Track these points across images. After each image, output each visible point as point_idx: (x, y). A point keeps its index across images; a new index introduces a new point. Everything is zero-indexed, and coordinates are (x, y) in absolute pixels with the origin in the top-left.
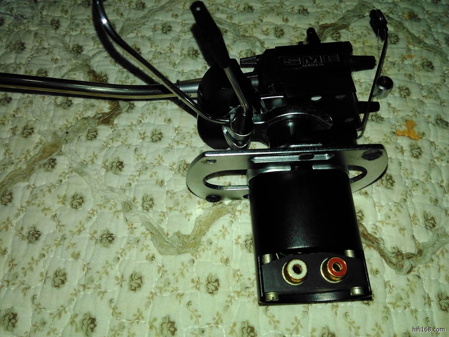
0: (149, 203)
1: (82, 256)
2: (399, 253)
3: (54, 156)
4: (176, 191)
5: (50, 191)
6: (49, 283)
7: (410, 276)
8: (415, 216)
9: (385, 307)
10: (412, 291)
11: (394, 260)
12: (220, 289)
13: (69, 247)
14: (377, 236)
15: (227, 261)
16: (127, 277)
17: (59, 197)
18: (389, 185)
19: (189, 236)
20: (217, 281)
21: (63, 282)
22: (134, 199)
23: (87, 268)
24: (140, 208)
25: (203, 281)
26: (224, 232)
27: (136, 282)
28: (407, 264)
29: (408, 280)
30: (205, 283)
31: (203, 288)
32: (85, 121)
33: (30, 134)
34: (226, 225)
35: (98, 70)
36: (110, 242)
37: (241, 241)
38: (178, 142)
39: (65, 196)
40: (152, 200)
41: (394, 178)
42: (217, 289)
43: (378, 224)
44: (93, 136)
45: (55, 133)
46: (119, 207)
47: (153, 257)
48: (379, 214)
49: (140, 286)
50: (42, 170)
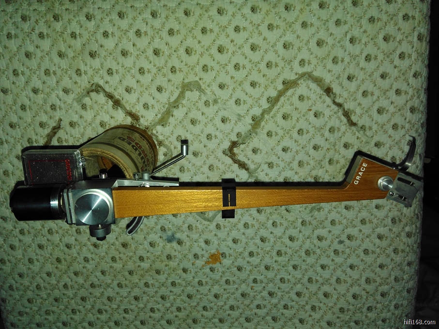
0: (207, 103)
1: (230, 78)
2: (97, 92)
3: (253, 122)
4: (196, 111)
5: (251, 106)
6: (241, 65)
7: (92, 82)
8: (91, 109)
9: (102, 68)
10: (92, 76)
11: (99, 88)
12: (170, 68)
13: (237, 81)
14: (107, 98)
15: (169, 81)
16: (209, 70)
17: (246, 103)
18: (102, 122)
19: (187, 90)
20: (172, 72)
21: (235, 66)
22: (213, 105)
23: (227, 73)
24: (210, 101)
25: (178, 72)
26: (172, 93)
27: (205, 68)
28: (94, 87)
29: (93, 81)
30: (177, 71)
31: (177, 68)
32: (244, 142)
33: (268, 133)
34: (171, 96)
35: (244, 170)
36: (220, 85)
37: (164, 90)
38: (199, 136)
39: (244, 104)
40: (206, 105)
41: (100, 126)
42: (171, 69)
43: (106, 104)
44: (239, 135)
45: (257, 134)
46: (219, 101)
47: (200, 79)
48: (106, 108)
49: (203, 67)
50: (257, 115)
